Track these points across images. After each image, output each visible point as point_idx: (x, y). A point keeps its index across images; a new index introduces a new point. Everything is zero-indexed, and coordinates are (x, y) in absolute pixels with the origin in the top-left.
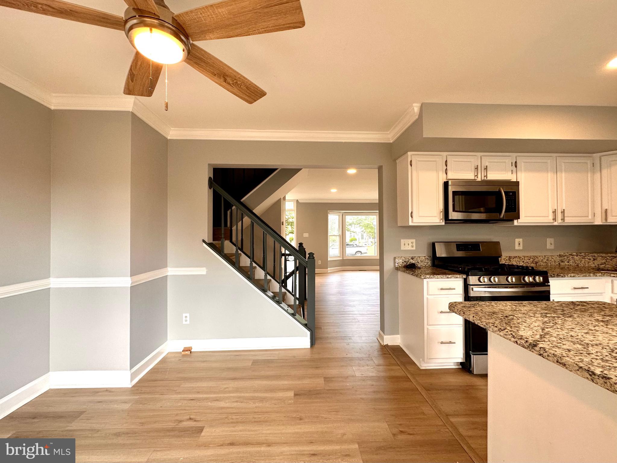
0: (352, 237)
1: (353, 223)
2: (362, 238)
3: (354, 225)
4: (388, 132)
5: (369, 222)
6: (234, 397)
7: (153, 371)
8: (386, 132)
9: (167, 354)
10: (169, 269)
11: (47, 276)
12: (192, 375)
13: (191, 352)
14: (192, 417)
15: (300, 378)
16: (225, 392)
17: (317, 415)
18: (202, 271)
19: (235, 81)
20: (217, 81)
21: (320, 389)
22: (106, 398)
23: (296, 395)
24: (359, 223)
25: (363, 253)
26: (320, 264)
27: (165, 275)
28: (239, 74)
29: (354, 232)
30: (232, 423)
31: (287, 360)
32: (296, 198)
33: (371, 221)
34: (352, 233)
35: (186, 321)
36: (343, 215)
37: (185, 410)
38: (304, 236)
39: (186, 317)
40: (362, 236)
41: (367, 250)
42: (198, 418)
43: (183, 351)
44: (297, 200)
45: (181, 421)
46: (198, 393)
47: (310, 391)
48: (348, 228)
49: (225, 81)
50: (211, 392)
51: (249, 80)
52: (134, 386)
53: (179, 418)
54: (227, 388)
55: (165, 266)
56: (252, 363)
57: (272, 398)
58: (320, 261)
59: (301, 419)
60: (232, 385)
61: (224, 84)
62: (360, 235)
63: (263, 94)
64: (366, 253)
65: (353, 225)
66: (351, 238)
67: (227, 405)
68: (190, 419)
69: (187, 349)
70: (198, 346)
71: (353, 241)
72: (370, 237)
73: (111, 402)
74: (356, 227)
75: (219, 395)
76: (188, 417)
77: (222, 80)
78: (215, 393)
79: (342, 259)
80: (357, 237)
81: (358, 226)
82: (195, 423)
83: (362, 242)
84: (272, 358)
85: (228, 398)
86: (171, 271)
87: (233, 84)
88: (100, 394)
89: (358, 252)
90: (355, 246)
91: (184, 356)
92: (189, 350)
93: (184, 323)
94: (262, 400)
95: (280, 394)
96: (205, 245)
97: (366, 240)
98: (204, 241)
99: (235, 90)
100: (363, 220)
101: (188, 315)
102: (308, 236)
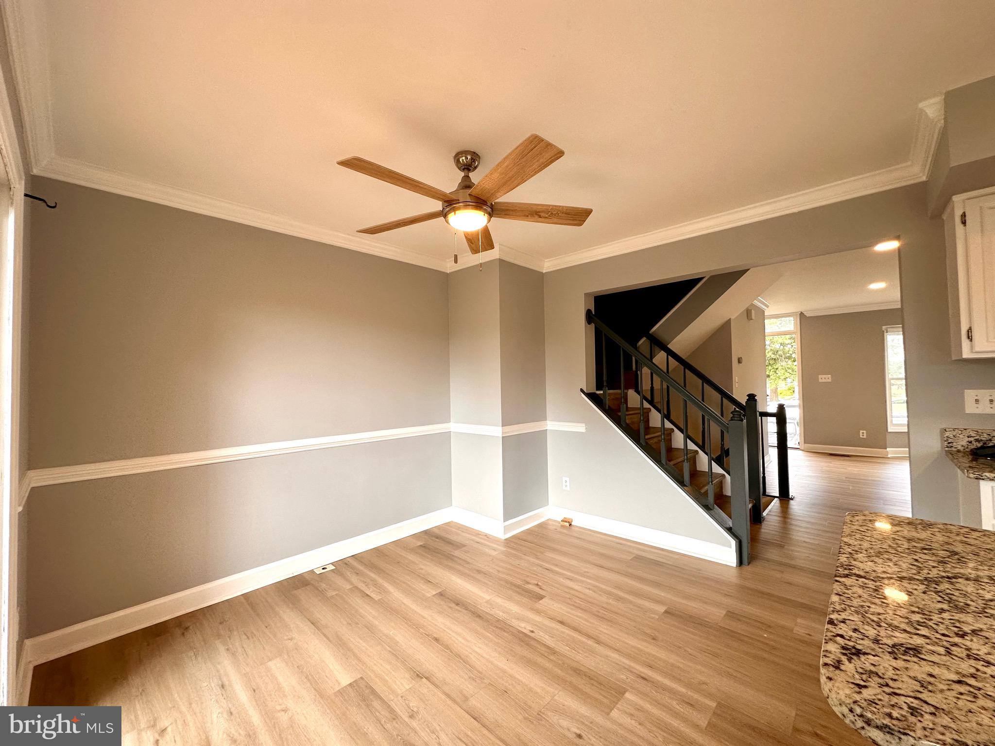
4: (909, 163)
6: (590, 584)
7: (529, 532)
8: (904, 165)
9: (548, 520)
10: (548, 422)
11: (448, 421)
12: (559, 547)
13: (570, 525)
14: (539, 584)
15: (688, 597)
16: (584, 576)
17: (680, 645)
18: (581, 428)
19: (550, 213)
20: (533, 220)
21: (709, 621)
22: (483, 541)
23: (666, 612)
26: (865, 437)
27: (545, 429)
28: (550, 206)
30: (574, 606)
31: (684, 569)
32: (799, 309)
35: (566, 486)
37: (536, 575)
38: (820, 381)
39: (566, 481)
42: (544, 587)
43: (562, 521)
44: (802, 314)
45: (528, 583)
46: (557, 565)
47: (691, 617)
49: (540, 217)
50: (568, 570)
51: (563, 207)
52: (506, 539)
53: (528, 580)
54: (588, 572)
55: (544, 418)
56: (634, 557)
57: (631, 602)
59: (654, 639)
60: (595, 571)
61: (540, 219)
63: (587, 213)
67: (576, 587)
68: (537, 585)
69: (566, 520)
70: (581, 520)
73: (485, 545)
75: (576, 576)
76: (536, 583)
77: (536, 217)
78: (572, 572)
82: (540, 590)
84: (664, 561)
85: (582, 582)
86: (551, 425)
87: (549, 216)
88: (481, 536)
91: (563, 526)
92: (569, 522)
93: (564, 488)
94: (619, 599)
95: (647, 604)
96: (583, 395)
98: (582, 390)
99: (555, 220)
101: (568, 479)
102: (830, 380)
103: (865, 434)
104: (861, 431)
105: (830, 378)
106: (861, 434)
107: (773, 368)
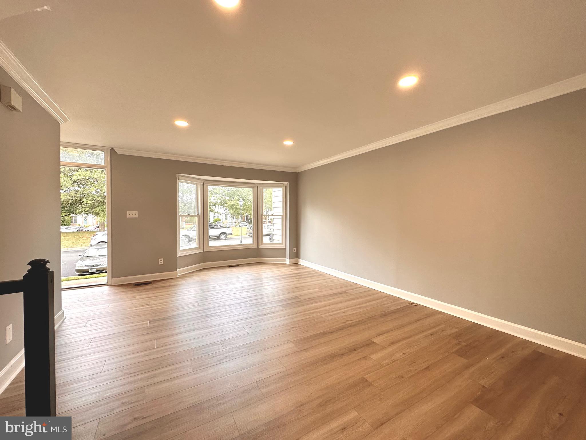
0: (216, 218)
1: (217, 203)
2: (226, 219)
3: (219, 205)
5: (234, 203)
24: (223, 204)
25: (227, 234)
26: (162, 264)
29: (218, 213)
33: (235, 202)
34: (216, 214)
36: (203, 184)
40: (226, 216)
41: (232, 231)
44: (112, 150)
48: (211, 208)
58: (162, 259)
62: (224, 215)
64: (231, 234)
65: (217, 206)
66: (214, 219)
71: (217, 222)
72: (234, 218)
74: (219, 208)
79: (203, 251)
80: (220, 218)
81: (222, 207)
83: (226, 223)
89: (223, 234)
90: (219, 226)
97: (231, 221)
100: (228, 201)
102: (137, 216)
103: (162, 262)
104: (160, 259)
105: (137, 214)
106: (160, 262)
107: (102, 208)
